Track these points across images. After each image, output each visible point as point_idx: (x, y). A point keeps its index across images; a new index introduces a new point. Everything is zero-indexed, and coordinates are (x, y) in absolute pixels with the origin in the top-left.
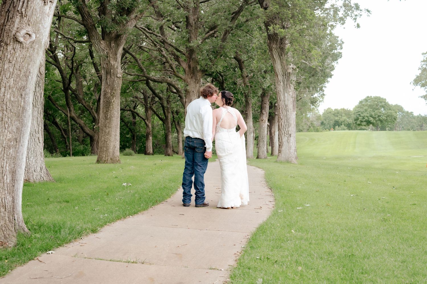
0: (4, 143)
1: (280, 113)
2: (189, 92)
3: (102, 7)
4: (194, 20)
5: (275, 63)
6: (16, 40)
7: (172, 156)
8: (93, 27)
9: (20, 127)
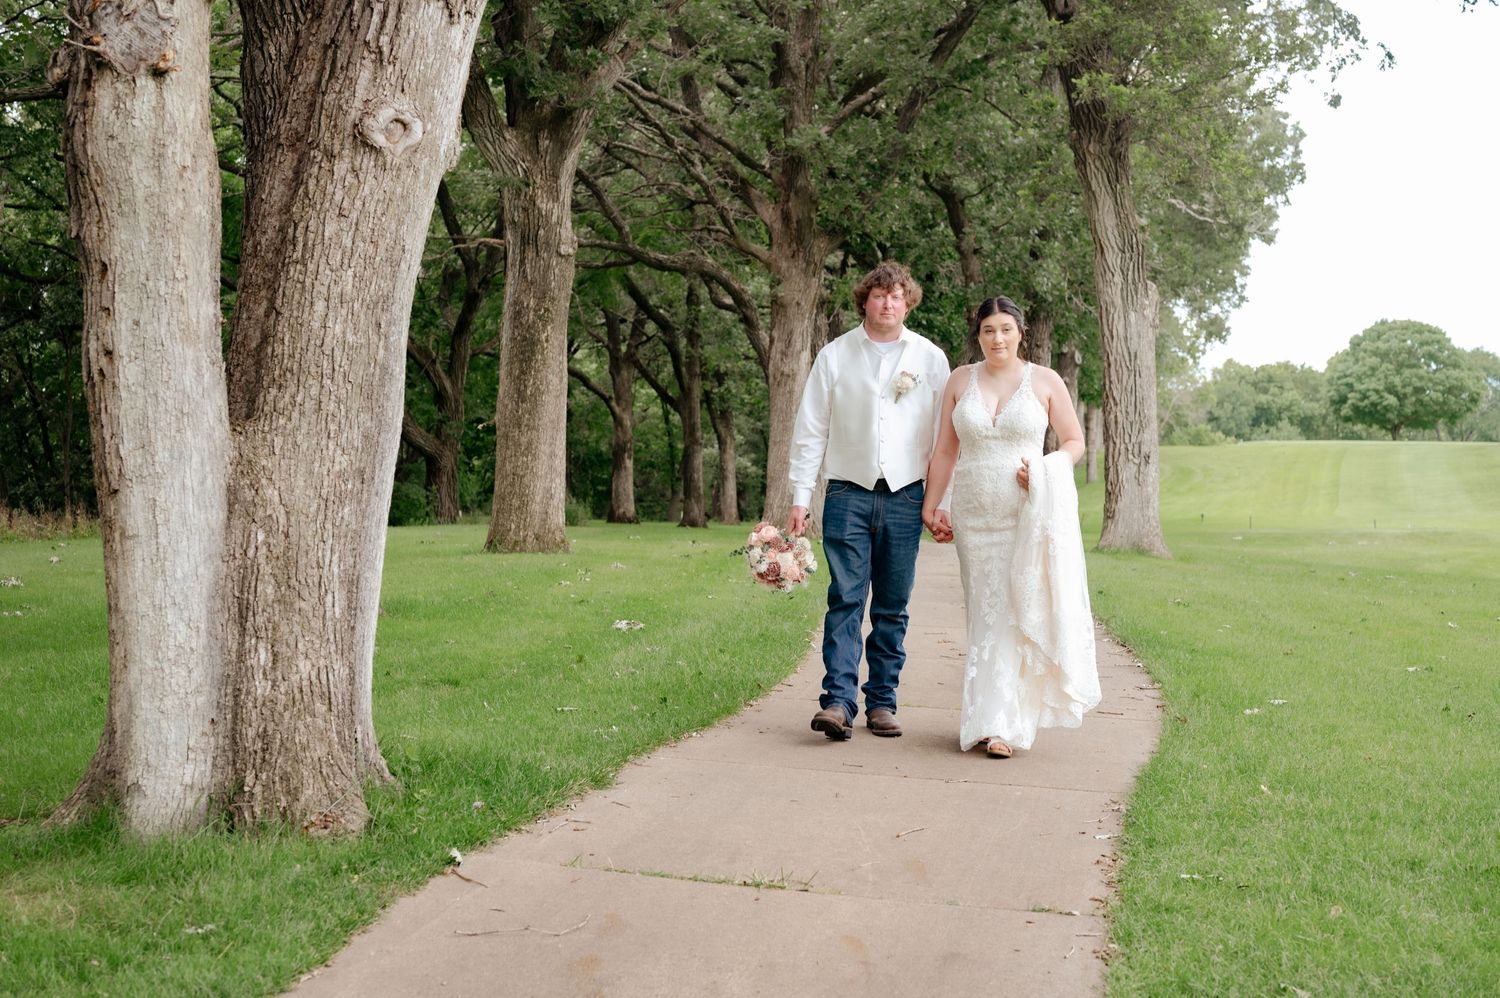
0: (325, 483)
1: (1111, 382)
2: (783, 306)
3: (510, 13)
4: (804, 55)
5: (1094, 206)
6: (361, 140)
7: (705, 526)
8: (479, 82)
9: (375, 431)
